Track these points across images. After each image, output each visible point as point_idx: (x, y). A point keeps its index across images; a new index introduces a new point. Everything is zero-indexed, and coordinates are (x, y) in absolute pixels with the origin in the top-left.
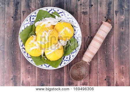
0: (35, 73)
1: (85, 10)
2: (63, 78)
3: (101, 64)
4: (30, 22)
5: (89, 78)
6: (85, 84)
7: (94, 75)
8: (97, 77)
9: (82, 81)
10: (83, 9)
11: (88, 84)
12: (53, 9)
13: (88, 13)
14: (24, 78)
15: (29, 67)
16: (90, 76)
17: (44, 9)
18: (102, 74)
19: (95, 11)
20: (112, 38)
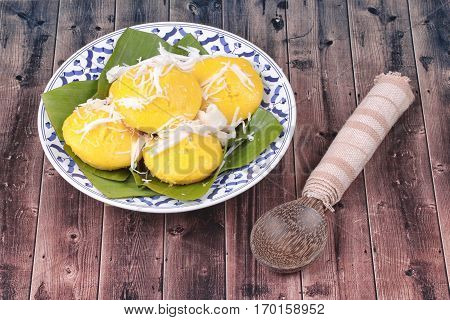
0: (98, 257)
1: (301, 57)
2: (220, 274)
3: (382, 220)
4: (87, 71)
5: (338, 270)
6: (318, 291)
7: (355, 260)
8: (369, 264)
9: (307, 282)
10: (296, 53)
11: (335, 290)
12: (178, 28)
13: (317, 64)
14: (48, 273)
15: (73, 237)
16: (337, 261)
17: (146, 28)
18: (390, 253)
19: (341, 58)
20: (420, 136)
